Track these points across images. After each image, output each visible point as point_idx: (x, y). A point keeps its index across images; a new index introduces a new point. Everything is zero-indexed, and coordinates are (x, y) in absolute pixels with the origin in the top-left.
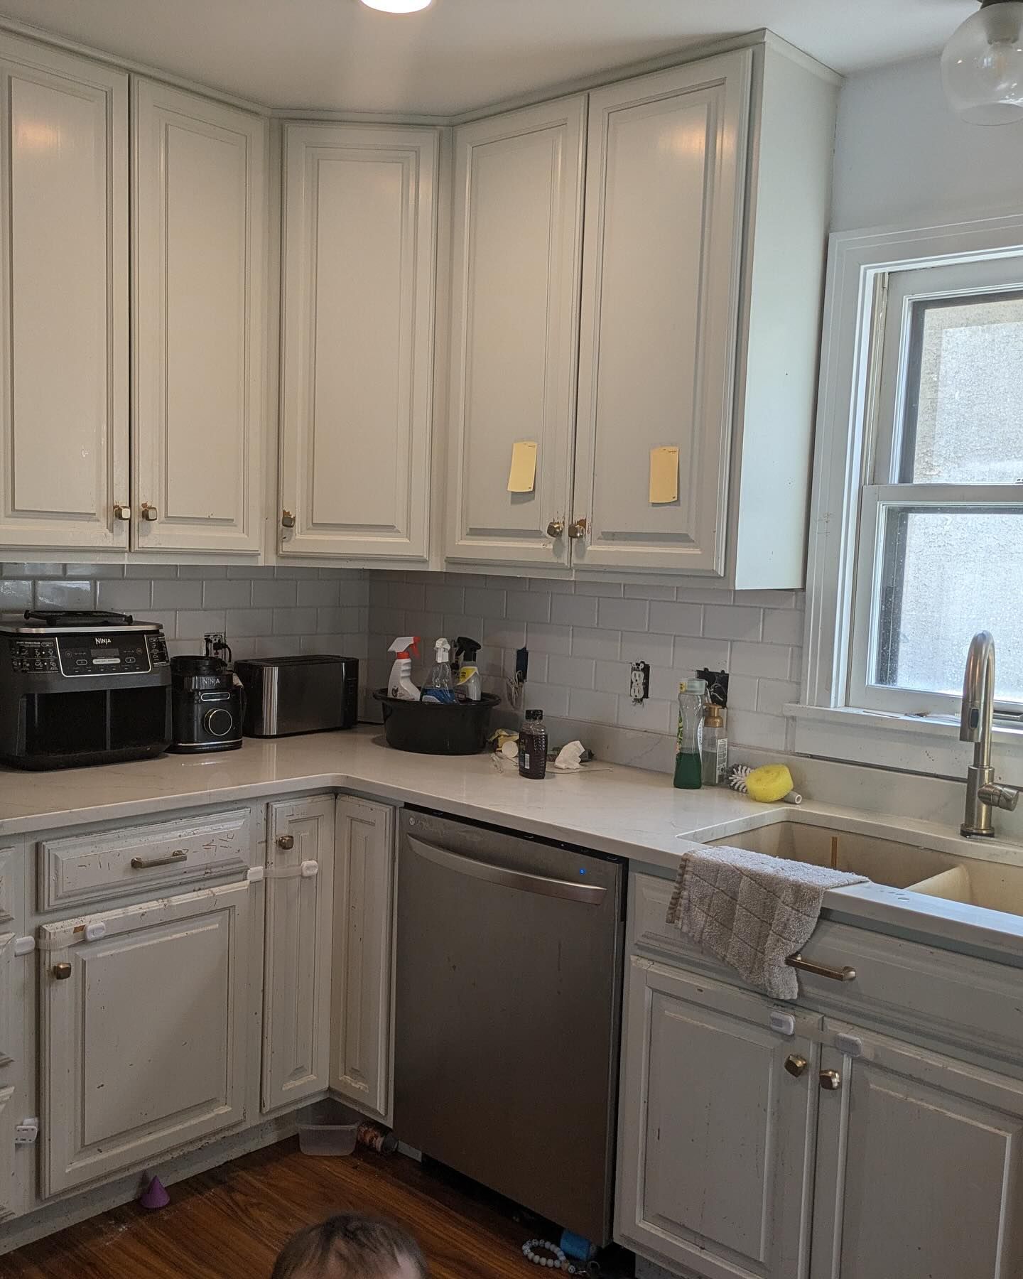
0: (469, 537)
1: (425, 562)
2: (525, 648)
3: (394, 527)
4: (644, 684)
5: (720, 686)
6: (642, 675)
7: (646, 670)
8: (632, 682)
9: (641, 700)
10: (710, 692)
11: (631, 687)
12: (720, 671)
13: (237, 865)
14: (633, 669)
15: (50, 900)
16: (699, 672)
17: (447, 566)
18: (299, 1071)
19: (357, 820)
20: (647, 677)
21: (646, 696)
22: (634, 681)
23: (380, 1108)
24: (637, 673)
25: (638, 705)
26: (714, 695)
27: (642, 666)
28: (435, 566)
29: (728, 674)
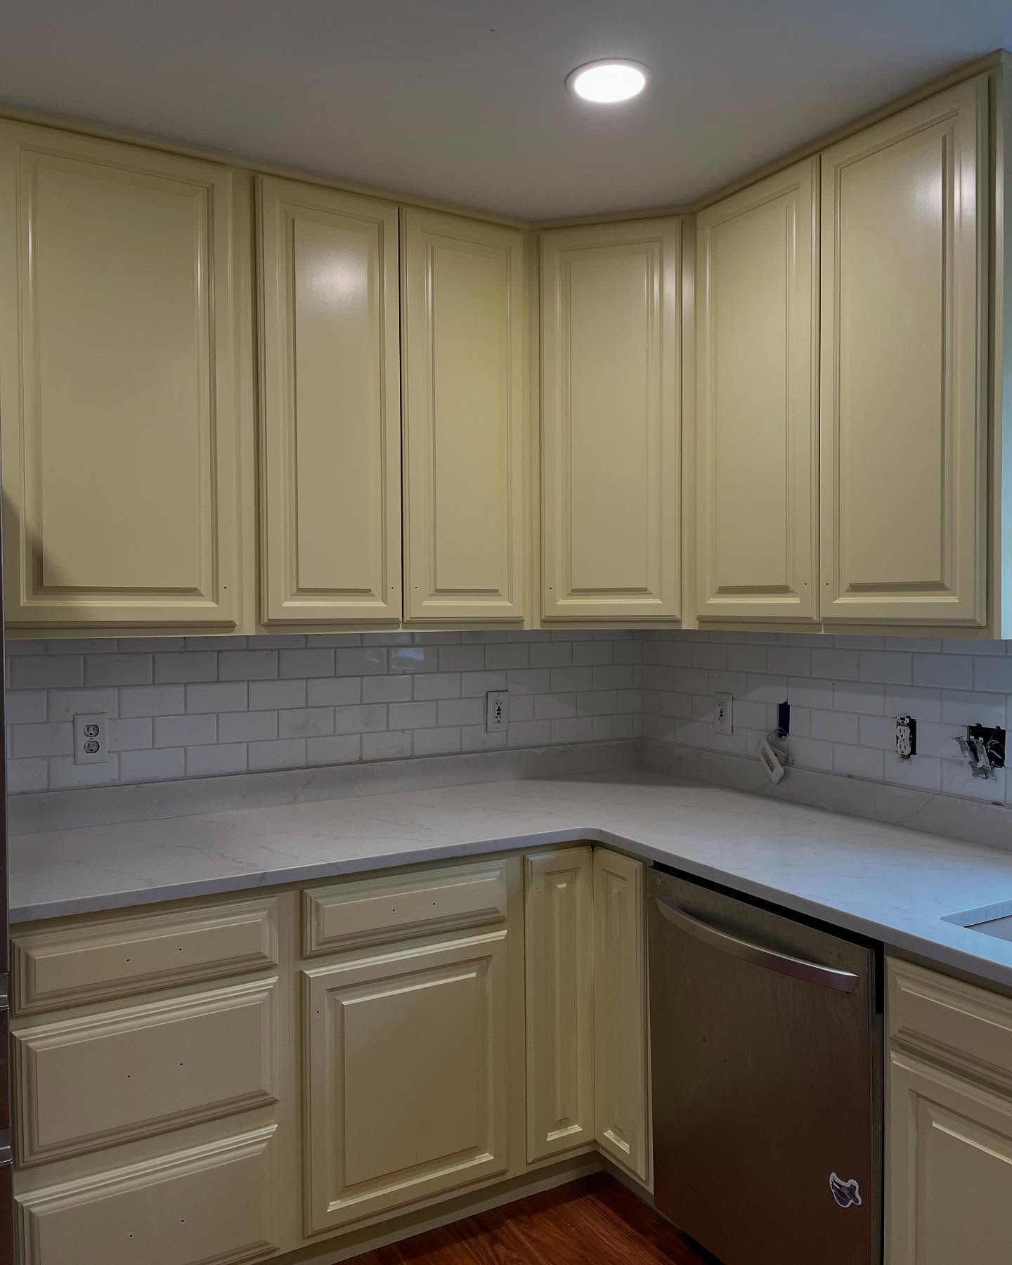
0: (718, 595)
1: (678, 622)
2: (787, 702)
3: (645, 590)
4: (910, 739)
5: (998, 742)
6: (908, 731)
7: (912, 725)
8: (898, 738)
9: (909, 757)
10: (987, 750)
11: (897, 743)
12: (994, 727)
13: (493, 916)
14: (898, 724)
15: (313, 945)
16: (971, 727)
17: (699, 625)
18: (564, 1123)
19: (612, 874)
20: (913, 732)
21: (913, 751)
22: (900, 737)
23: (641, 1172)
24: (903, 728)
25: (906, 762)
26: (991, 753)
27: (907, 721)
28: (689, 624)
29: (1004, 731)
